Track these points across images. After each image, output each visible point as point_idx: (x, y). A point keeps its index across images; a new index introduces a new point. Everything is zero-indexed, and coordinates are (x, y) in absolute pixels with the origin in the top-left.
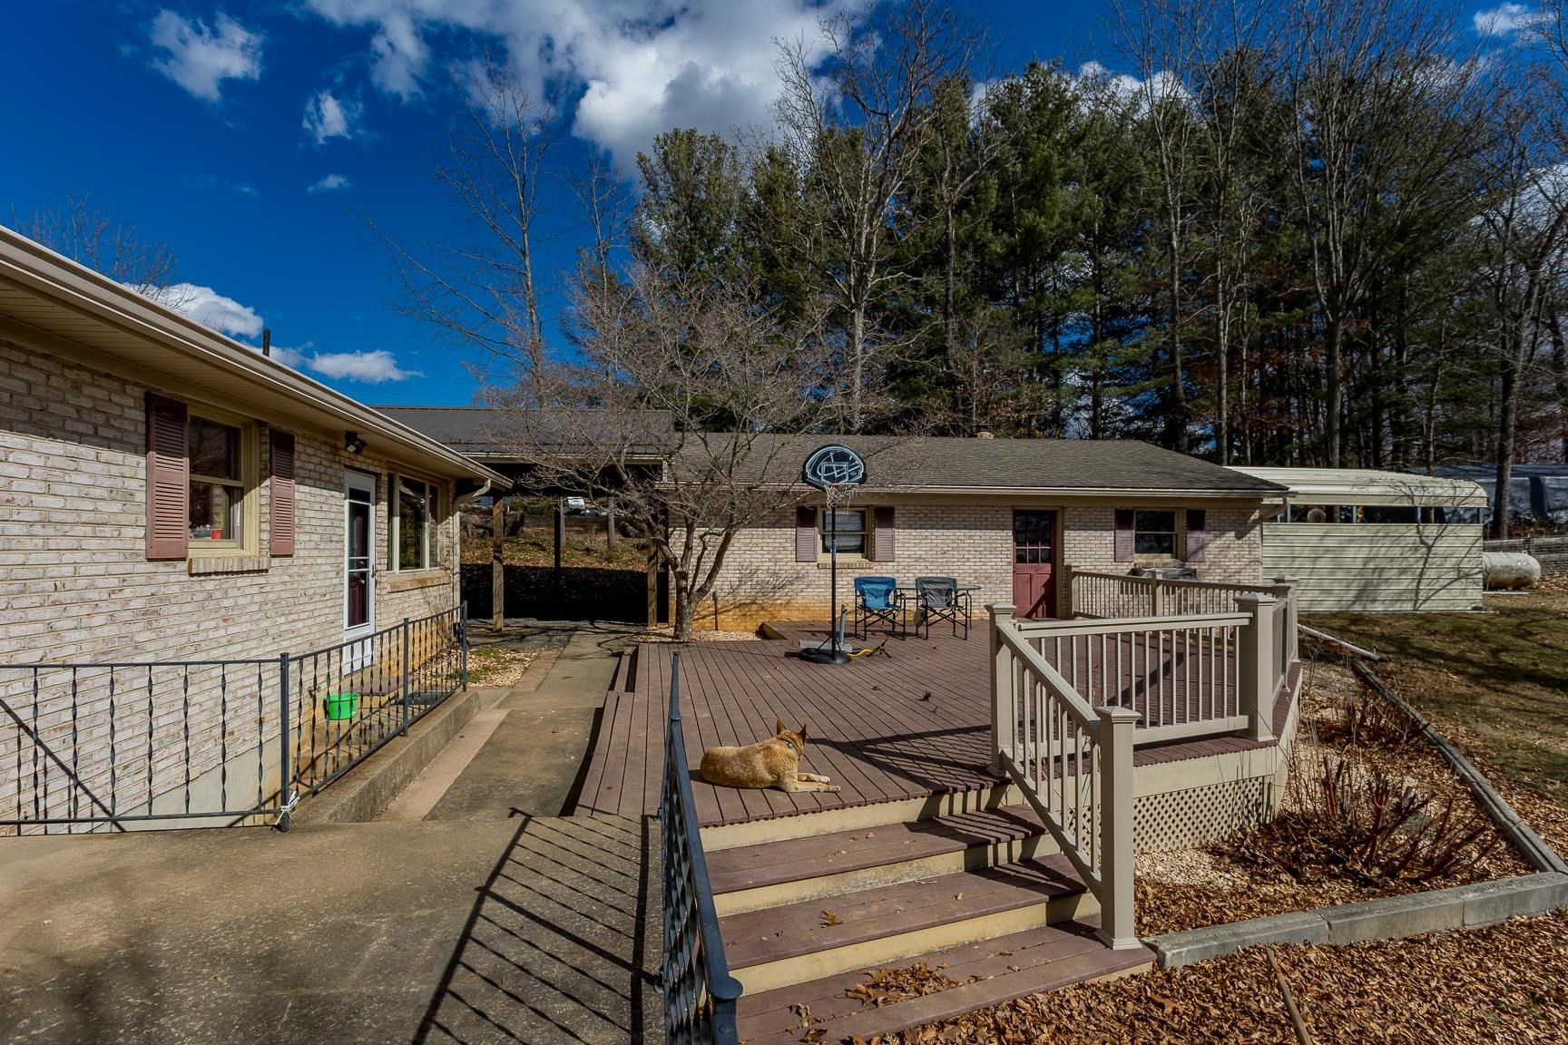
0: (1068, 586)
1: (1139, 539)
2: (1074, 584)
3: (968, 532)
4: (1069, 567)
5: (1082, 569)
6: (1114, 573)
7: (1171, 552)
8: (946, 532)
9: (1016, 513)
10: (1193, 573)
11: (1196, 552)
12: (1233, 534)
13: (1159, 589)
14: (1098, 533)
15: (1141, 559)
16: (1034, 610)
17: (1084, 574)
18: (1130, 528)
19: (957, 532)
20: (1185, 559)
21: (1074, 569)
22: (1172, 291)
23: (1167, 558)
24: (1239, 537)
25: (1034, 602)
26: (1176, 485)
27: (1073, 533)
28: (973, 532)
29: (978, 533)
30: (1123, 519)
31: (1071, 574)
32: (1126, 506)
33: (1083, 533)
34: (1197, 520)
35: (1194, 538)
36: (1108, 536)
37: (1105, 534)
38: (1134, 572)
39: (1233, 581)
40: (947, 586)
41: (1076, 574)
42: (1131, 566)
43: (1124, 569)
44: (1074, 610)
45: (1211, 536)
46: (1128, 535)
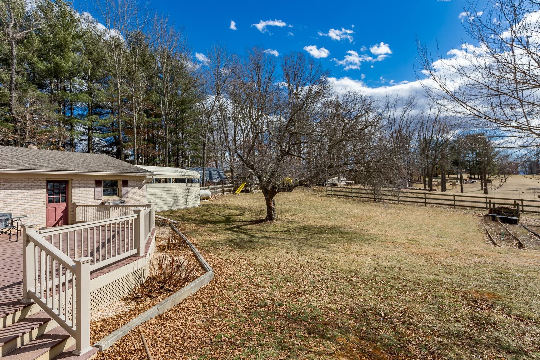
0: (74, 211)
1: (104, 191)
2: (77, 210)
3: (20, 191)
4: (75, 203)
5: (81, 204)
6: (94, 204)
7: (116, 195)
8: (6, 191)
9: (48, 182)
10: (124, 202)
11: (125, 194)
12: (137, 188)
13: (111, 209)
14: (88, 189)
15: (105, 198)
16: (58, 223)
17: (81, 206)
18: (101, 187)
19: (13, 191)
20: (121, 197)
21: (76, 204)
22: (118, 103)
23: (115, 197)
24: (139, 189)
25: (57, 219)
26: (118, 171)
27: (76, 190)
28: (23, 191)
29: (27, 191)
30: (98, 183)
31: (75, 206)
32: (99, 178)
33: (81, 189)
34: (125, 183)
35: (124, 190)
36: (92, 190)
37: (90, 189)
38: (102, 203)
39: (138, 204)
40: (6, 217)
41: (77, 206)
42: (102, 201)
43: (98, 202)
44: (77, 220)
45: (130, 189)
46: (100, 190)
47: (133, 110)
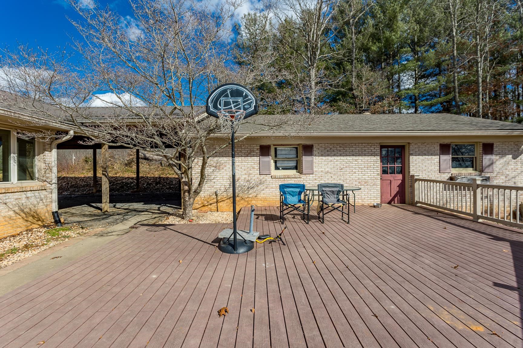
0: (412, 187)
1: (453, 159)
2: (416, 185)
3: (354, 158)
4: (413, 176)
5: (421, 177)
6: (439, 179)
7: (473, 167)
8: (342, 158)
9: (382, 147)
10: (487, 179)
11: (489, 166)
12: (511, 156)
13: (479, 190)
14: (430, 157)
15: (455, 171)
16: (393, 199)
17: (422, 180)
18: (449, 154)
19: (348, 158)
20: (482, 171)
21: (416, 177)
22: (453, 54)
23: (470, 170)
24: (514, 158)
25: (393, 195)
26: (478, 129)
27: (415, 157)
28: (357, 158)
29: (360, 158)
30: (444, 149)
31: (414, 180)
32: (446, 141)
33: (421, 157)
34: (488, 148)
35: (487, 159)
36: (436, 159)
37: (434, 157)
38: (451, 179)
39: (511, 184)
40: (338, 189)
41: (417, 180)
42: (449, 175)
43: (445, 177)
44: (416, 199)
45: (498, 157)
46: (447, 158)
47: (477, 55)
